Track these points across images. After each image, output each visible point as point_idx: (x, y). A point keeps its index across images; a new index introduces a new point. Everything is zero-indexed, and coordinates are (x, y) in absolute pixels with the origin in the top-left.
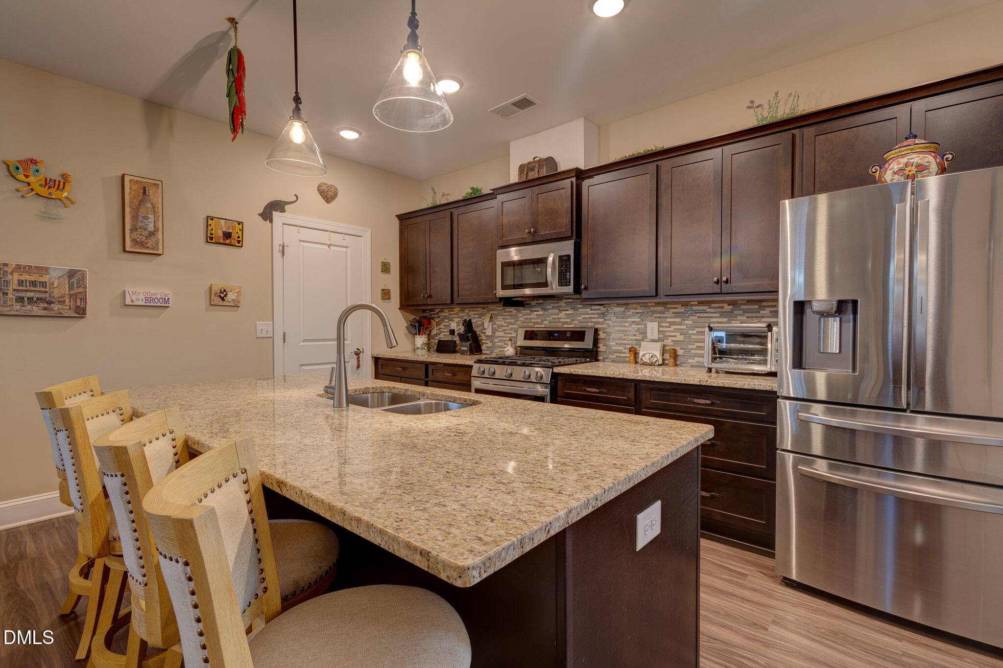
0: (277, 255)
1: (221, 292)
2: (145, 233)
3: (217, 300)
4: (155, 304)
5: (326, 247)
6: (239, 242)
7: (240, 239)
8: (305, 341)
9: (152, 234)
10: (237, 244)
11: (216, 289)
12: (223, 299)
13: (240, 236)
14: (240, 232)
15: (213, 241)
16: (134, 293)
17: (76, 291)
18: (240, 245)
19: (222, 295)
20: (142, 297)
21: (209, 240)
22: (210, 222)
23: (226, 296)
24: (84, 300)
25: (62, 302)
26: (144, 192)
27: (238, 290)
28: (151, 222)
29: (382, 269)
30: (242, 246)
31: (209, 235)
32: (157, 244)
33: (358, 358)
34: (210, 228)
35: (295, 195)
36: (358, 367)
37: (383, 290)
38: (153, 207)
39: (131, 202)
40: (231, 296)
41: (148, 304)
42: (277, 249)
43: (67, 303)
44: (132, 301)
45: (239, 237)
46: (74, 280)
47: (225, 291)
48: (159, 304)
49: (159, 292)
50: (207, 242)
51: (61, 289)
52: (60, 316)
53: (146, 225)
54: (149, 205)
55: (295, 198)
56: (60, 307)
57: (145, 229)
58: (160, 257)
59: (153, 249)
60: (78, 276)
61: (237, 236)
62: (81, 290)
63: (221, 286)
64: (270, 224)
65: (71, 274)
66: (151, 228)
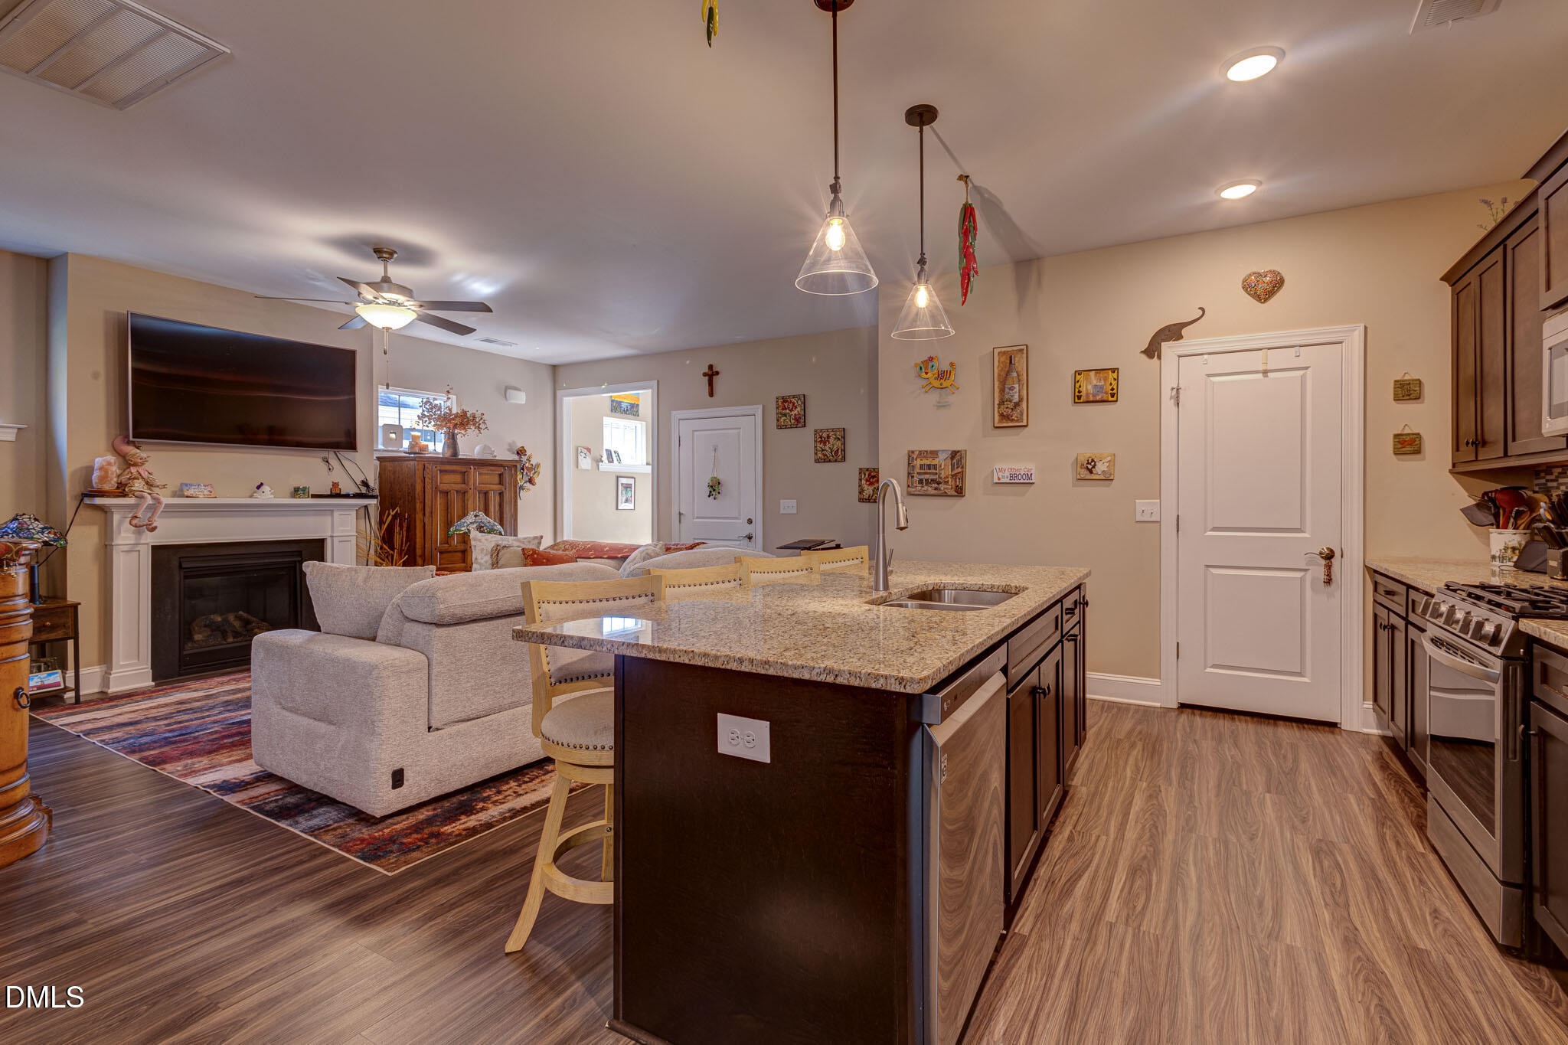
0: (1168, 404)
1: (1088, 463)
2: (1011, 405)
3: (1084, 473)
4: (1018, 481)
5: (1260, 376)
6: (1113, 396)
7: (1115, 391)
8: (1215, 529)
9: (1017, 405)
10: (1110, 399)
11: (1083, 459)
12: (1091, 472)
13: (1115, 387)
14: (1114, 383)
15: (1082, 401)
16: (1001, 470)
17: (956, 471)
18: (1115, 399)
19: (1090, 467)
20: (1007, 474)
21: (1077, 400)
22: (1078, 377)
23: (1094, 467)
24: (962, 480)
25: (946, 483)
26: (1011, 362)
27: (1109, 459)
28: (1016, 393)
29: (1395, 395)
30: (1117, 401)
31: (1077, 394)
32: (1022, 415)
33: (1329, 567)
34: (1077, 385)
35: (1199, 308)
36: (1329, 581)
37: (1396, 436)
38: (1018, 375)
39: (999, 375)
40: (1101, 467)
41: (1013, 481)
42: (1167, 394)
43: (950, 483)
44: (999, 479)
45: (1112, 389)
46: (955, 461)
47: (1093, 460)
48: (1022, 481)
49: (1022, 467)
50: (1075, 402)
51: (946, 471)
52: (945, 495)
53: (1012, 396)
54: (1015, 374)
55: (1201, 312)
56: (945, 486)
57: (1011, 401)
58: (1026, 429)
59: (1017, 421)
60: (958, 457)
61: (1111, 387)
62: (960, 470)
63: (1089, 455)
64: (1158, 361)
65: (954, 454)
66: (1016, 399)
